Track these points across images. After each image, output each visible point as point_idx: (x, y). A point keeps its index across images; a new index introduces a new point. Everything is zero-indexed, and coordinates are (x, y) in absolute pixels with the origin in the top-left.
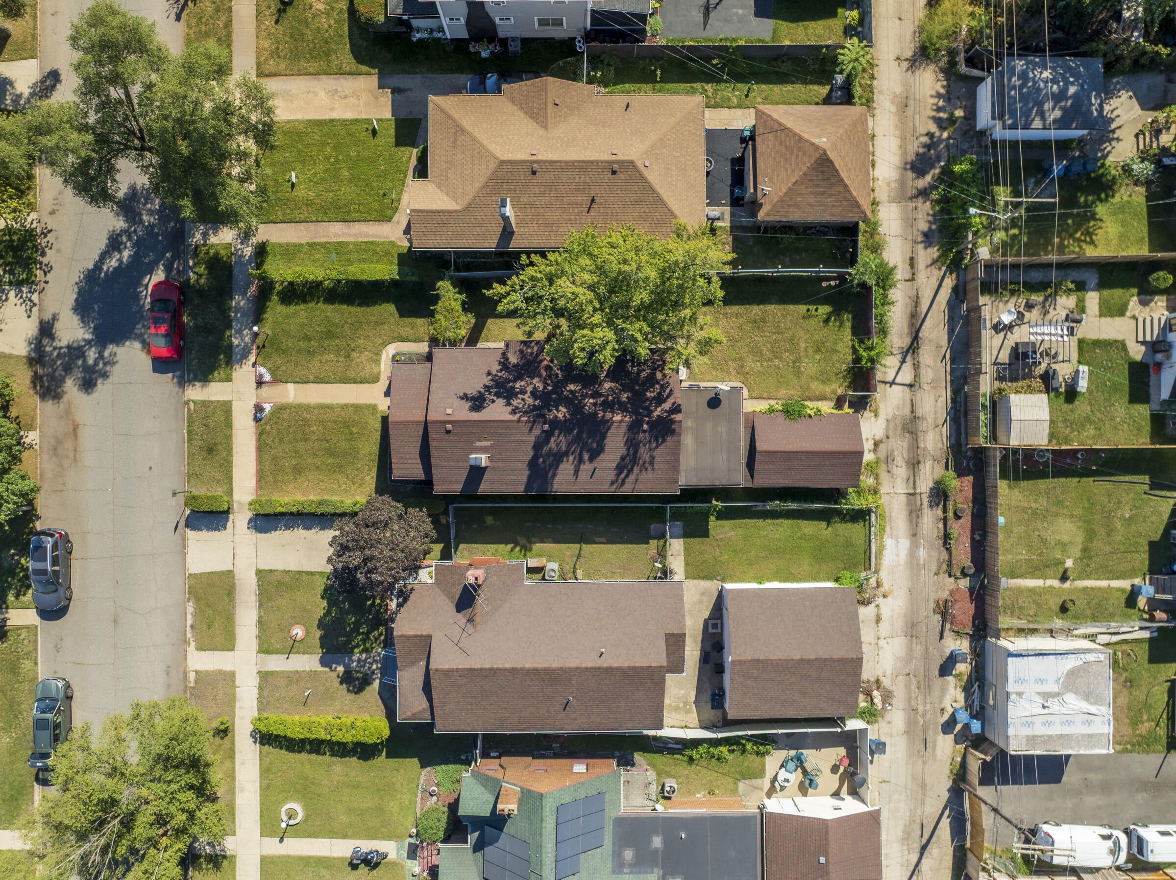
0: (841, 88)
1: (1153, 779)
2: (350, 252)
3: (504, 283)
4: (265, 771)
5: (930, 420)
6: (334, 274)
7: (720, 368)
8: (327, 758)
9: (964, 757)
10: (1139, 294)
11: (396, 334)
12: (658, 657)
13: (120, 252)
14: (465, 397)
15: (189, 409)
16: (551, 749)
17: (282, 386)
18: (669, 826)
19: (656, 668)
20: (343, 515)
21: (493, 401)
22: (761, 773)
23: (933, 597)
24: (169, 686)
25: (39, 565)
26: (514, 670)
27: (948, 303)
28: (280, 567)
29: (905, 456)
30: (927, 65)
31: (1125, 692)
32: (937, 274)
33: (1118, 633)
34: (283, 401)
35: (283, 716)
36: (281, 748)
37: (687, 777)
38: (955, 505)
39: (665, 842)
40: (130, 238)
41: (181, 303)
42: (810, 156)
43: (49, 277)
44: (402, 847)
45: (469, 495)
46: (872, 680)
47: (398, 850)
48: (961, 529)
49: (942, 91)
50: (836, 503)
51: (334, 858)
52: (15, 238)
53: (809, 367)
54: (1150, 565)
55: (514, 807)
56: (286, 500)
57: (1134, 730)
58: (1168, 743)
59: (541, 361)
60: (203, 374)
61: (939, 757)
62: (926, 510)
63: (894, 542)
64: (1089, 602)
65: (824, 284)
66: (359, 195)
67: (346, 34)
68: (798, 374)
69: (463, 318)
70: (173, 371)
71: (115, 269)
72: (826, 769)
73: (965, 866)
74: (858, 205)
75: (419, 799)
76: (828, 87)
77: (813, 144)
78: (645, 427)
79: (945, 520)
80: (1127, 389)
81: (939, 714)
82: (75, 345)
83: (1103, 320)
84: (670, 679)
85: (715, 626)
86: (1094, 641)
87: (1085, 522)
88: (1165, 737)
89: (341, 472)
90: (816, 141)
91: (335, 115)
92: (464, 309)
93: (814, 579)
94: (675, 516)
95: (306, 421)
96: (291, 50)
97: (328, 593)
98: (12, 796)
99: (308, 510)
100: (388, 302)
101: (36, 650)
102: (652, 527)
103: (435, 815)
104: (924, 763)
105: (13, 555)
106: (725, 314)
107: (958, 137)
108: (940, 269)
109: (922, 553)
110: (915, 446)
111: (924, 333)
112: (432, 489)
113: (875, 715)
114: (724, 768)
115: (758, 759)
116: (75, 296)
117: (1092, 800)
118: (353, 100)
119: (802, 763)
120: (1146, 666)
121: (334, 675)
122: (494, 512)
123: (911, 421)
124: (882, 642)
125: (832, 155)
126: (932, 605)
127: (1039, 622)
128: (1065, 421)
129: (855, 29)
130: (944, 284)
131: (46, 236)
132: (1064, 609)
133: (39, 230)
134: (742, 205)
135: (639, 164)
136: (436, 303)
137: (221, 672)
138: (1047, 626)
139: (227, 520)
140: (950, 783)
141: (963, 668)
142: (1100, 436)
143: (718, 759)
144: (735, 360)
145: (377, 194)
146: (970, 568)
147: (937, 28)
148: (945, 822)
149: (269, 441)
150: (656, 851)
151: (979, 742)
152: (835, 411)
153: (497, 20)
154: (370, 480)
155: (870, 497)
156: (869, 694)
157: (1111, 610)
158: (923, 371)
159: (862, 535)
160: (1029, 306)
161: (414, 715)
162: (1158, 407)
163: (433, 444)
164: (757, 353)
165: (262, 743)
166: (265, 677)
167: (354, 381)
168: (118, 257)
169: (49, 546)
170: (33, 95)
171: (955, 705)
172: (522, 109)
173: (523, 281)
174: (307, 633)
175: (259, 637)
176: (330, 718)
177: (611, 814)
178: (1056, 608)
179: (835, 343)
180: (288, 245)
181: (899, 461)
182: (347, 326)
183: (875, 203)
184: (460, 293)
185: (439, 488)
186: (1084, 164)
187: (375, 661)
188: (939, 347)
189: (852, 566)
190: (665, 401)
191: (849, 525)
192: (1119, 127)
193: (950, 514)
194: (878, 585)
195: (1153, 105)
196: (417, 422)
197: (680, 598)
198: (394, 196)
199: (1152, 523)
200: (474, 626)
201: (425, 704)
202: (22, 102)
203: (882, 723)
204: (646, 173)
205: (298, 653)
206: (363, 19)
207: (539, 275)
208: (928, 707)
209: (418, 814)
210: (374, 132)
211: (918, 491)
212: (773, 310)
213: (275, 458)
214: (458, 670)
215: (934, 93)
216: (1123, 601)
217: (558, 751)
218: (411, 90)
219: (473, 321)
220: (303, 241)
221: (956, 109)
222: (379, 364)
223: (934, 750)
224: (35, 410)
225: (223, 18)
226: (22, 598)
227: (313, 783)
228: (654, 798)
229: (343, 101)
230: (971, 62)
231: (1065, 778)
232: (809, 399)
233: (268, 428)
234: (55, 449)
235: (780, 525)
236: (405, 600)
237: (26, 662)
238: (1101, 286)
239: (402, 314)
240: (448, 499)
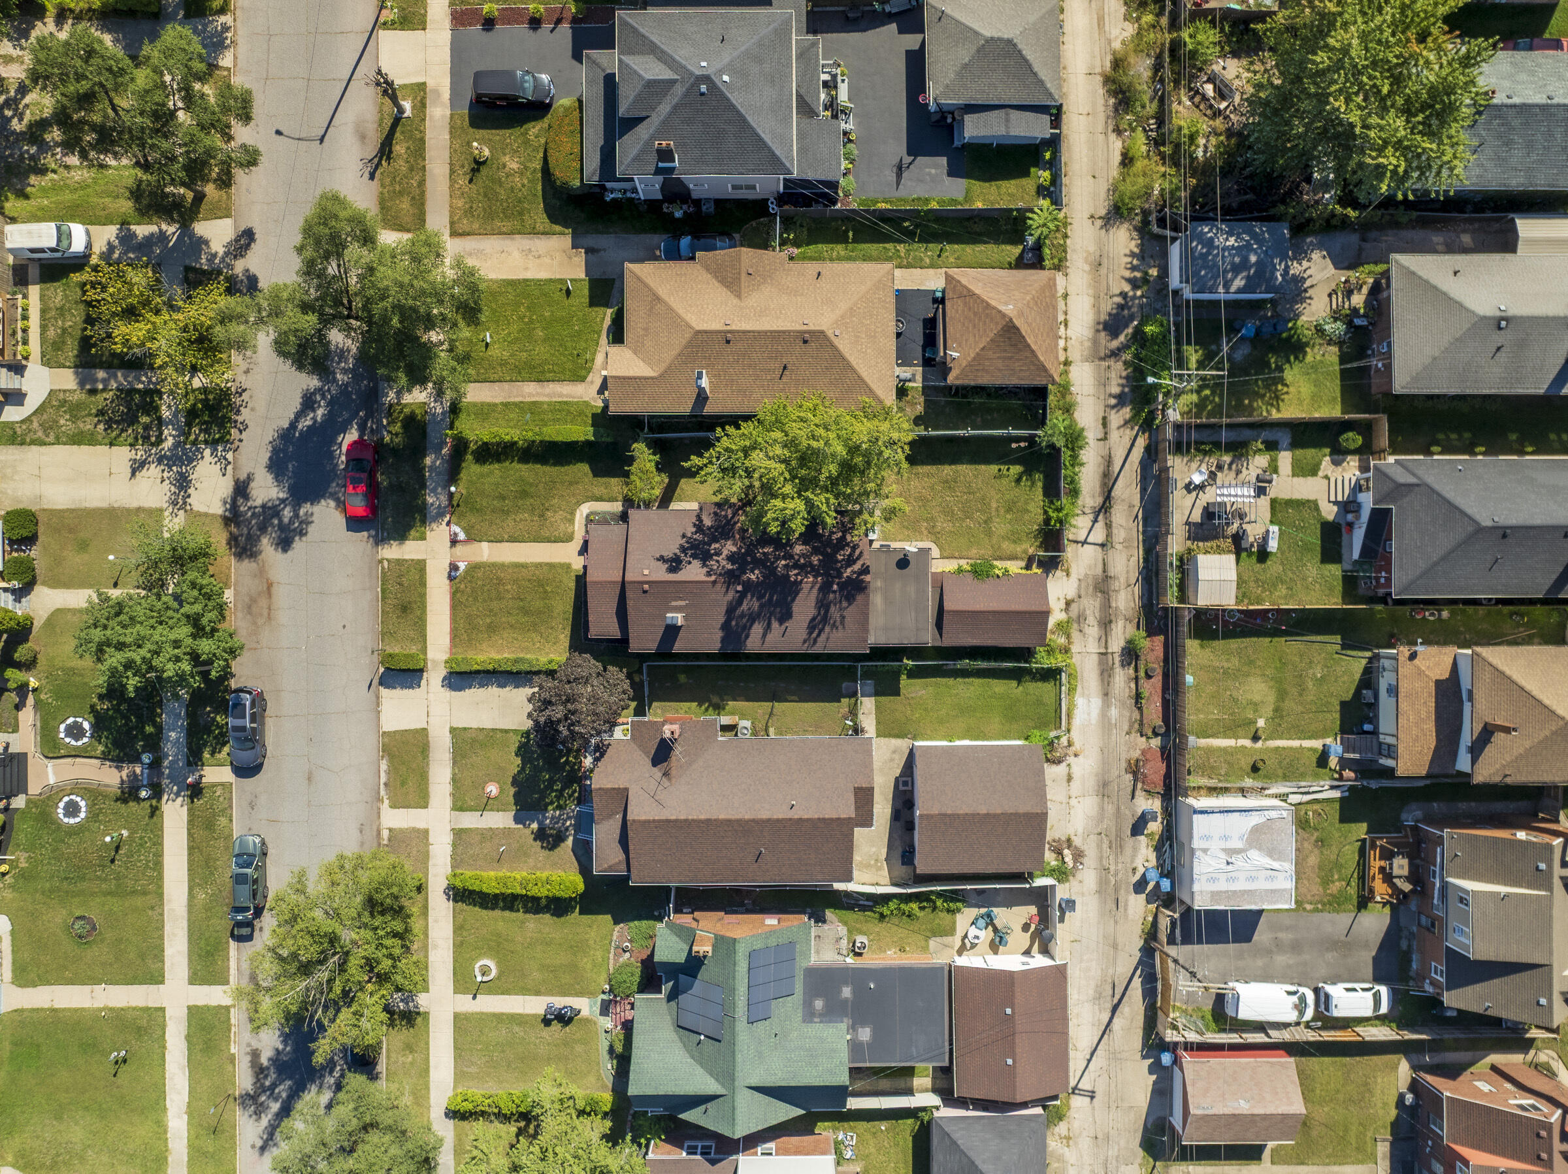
0: (1032, 249)
1: (1343, 938)
2: (544, 412)
3: (701, 455)
4: (458, 929)
5: (1123, 580)
6: (530, 435)
7: (912, 528)
8: (520, 915)
9: (1156, 917)
10: (1331, 455)
11: (590, 494)
12: (847, 809)
13: (314, 410)
14: (662, 559)
15: (383, 568)
16: (743, 905)
17: (476, 544)
18: (858, 977)
19: (844, 819)
20: (538, 673)
21: (690, 563)
22: (951, 931)
23: (1124, 756)
24: (362, 844)
25: (239, 722)
26: (708, 820)
27: (1141, 463)
28: (474, 725)
29: (1097, 615)
30: (1122, 223)
31: (1316, 851)
32: (1129, 433)
33: (1308, 793)
34: (478, 559)
35: (478, 872)
36: (475, 905)
37: (878, 934)
38: (1146, 665)
39: (854, 992)
40: (323, 397)
41: (376, 462)
42: (997, 323)
43: (244, 436)
44: (595, 1003)
45: (664, 653)
46: (1063, 839)
47: (591, 1007)
48: (1152, 689)
49: (1136, 250)
50: (1026, 662)
51: (528, 1015)
52: (211, 397)
53: (1000, 527)
54: (1341, 725)
55: (708, 948)
56: (480, 658)
57: (1325, 889)
58: (1359, 903)
59: (736, 523)
60: (400, 533)
61: (1130, 917)
62: (1118, 669)
63: (1085, 701)
64: (1280, 762)
65: (1014, 445)
66: (553, 355)
67: (540, 193)
68: (989, 533)
69: (657, 479)
70: (368, 530)
71: (309, 427)
72: (1017, 928)
73: (1155, 1025)
74: (1045, 370)
75: (611, 956)
76: (1021, 247)
77: (1000, 312)
78: (835, 587)
79: (1137, 679)
80: (1319, 549)
81: (1130, 874)
82: (270, 504)
83: (1296, 479)
84: (860, 834)
85: (905, 783)
86: (1285, 801)
87: (1277, 682)
88: (1355, 897)
89: (535, 631)
90: (1002, 308)
91: (529, 275)
92: (658, 469)
93: (1005, 738)
94: (867, 675)
95: (500, 579)
96: (484, 210)
97: (523, 751)
98: (208, 952)
99: (504, 667)
100: (582, 461)
101: (231, 807)
102: (844, 685)
103: (629, 969)
104: (1116, 922)
105: (210, 712)
106: (917, 474)
107: (1152, 295)
108: (1132, 428)
109: (1114, 712)
110: (1106, 605)
111: (1117, 491)
112: (628, 647)
113: (1065, 873)
114: (916, 925)
115: (948, 917)
116: (269, 455)
117: (1281, 960)
118: (547, 260)
119: (992, 920)
120: (1337, 825)
121: (528, 831)
122: (687, 670)
123: (1103, 580)
124: (1073, 802)
125: (1017, 322)
126: (1124, 765)
127: (1229, 782)
128: (1257, 581)
129: (1047, 189)
130: (1137, 444)
131: (241, 395)
132: (1255, 769)
133: (233, 389)
134: (934, 366)
135: (830, 333)
136: (631, 465)
137: (415, 830)
138: (1238, 785)
139: (421, 678)
140: (1142, 942)
141: (1155, 827)
142: (1292, 596)
143: (909, 916)
144: (927, 520)
145: (571, 354)
146: (1160, 727)
147: (1129, 188)
148: (1137, 982)
149: (463, 600)
150: (846, 1000)
151: (1168, 900)
152: (1024, 571)
153: (691, 186)
154: (564, 639)
155: (1059, 657)
156: (1059, 853)
157: (1302, 769)
158: (1115, 531)
159: (1053, 695)
160: (1220, 467)
161: (610, 867)
162: (1349, 567)
163: (630, 604)
164: (948, 512)
165: (455, 901)
166: (459, 835)
167: (549, 540)
168: (312, 415)
169: (248, 703)
170: (227, 254)
171: (1146, 864)
172: (716, 277)
173: (719, 453)
174: (502, 790)
175: (453, 795)
176: (525, 874)
177: (802, 964)
178: (1249, 769)
179: (1026, 503)
180: (483, 404)
181: (1092, 620)
182: (541, 486)
183: (1067, 363)
184: (654, 454)
185: (635, 647)
186: (1275, 325)
187: (569, 818)
188: (1131, 506)
189: (1043, 725)
190: (854, 562)
191: (1040, 684)
192: (1312, 286)
193: (1142, 674)
194: (1070, 744)
195: (1346, 264)
196: (614, 583)
197: (869, 753)
198: (588, 356)
199: (1344, 683)
200: (669, 780)
201: (622, 856)
202: (217, 261)
203: (1073, 882)
204: (836, 341)
205: (491, 810)
206: (558, 183)
207: (734, 447)
208: (1120, 866)
209: (611, 971)
210: (568, 292)
211: (1110, 650)
212: (965, 470)
213: (469, 616)
214: (654, 821)
215: (1128, 252)
216: (1315, 760)
217: (750, 907)
218: (605, 250)
219: (667, 481)
220: (497, 401)
221: (1150, 267)
222: (573, 524)
223: (1126, 910)
224: (229, 568)
225: (417, 178)
226: (217, 756)
227: (506, 940)
228: (845, 952)
229: (537, 261)
230: (1162, 222)
231: (1255, 937)
232: (1001, 558)
233: (462, 586)
234: (249, 607)
235: (971, 684)
236: (602, 755)
237: (222, 819)
238: (1294, 445)
239: (597, 473)
240: (643, 657)
